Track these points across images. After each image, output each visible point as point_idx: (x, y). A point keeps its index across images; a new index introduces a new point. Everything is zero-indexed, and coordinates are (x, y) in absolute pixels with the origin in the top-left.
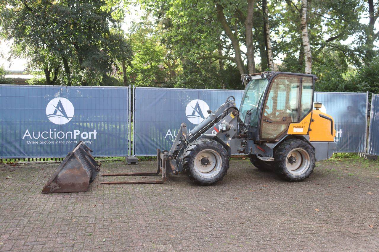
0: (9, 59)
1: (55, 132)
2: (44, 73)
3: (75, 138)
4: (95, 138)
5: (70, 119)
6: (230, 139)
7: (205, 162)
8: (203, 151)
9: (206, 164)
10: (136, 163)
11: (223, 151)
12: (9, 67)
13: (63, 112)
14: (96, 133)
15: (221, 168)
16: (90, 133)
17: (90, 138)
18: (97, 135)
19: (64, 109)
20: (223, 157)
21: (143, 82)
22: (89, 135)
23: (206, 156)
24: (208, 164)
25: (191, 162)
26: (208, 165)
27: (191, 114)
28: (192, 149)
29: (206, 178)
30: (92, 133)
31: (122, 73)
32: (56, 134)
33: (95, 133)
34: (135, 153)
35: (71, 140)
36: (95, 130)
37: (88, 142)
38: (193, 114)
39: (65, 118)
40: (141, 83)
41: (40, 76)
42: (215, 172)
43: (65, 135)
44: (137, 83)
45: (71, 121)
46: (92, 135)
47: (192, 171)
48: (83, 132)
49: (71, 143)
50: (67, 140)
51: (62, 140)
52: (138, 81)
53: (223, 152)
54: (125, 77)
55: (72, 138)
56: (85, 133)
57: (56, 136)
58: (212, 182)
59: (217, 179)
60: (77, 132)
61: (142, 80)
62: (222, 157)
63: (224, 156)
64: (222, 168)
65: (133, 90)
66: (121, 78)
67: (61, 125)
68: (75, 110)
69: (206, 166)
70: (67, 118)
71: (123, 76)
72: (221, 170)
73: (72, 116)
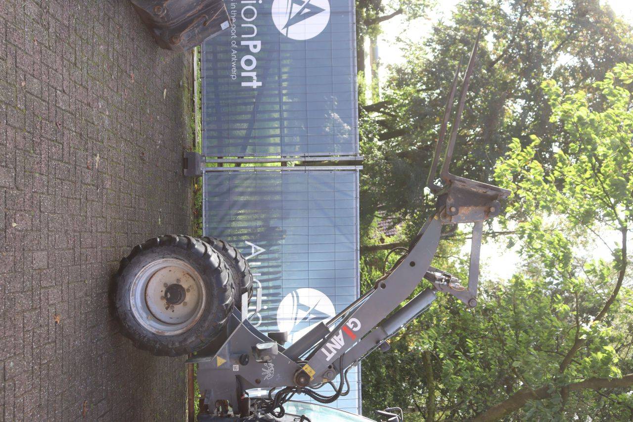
0: (398, 40)
1: (255, 2)
2: (376, 102)
3: (243, 43)
4: (244, 84)
5: (284, 32)
6: (236, 368)
7: (174, 294)
8: (202, 284)
9: (169, 296)
10: (185, 170)
11: (197, 337)
12: (384, 40)
13: (300, 17)
14: (255, 87)
15: (153, 330)
16: (254, 74)
17: (243, 74)
18: (251, 89)
19: (305, 19)
20: (181, 339)
21: (367, 281)
22: (249, 71)
23: (190, 298)
24: (167, 299)
25: (174, 252)
26: (165, 301)
27: (302, 302)
28: (209, 256)
29: (129, 290)
30: (255, 78)
31: (383, 242)
32: (253, 5)
33: (255, 84)
34: (210, 174)
35: (239, 34)
36: (260, 84)
37: (234, 71)
38: (301, 306)
39: (285, 21)
40: (366, 276)
41: (370, 96)
42: (144, 315)
43: (248, 23)
44: (366, 269)
45: (279, 33)
46: (250, 79)
47: (153, 252)
48: (257, 60)
49: (233, 34)
50: (238, 26)
51: (239, 18)
52: (370, 272)
53: (193, 338)
54: (375, 248)
55: (243, 36)
56: (255, 63)
57: (247, 4)
58: (118, 306)
59: (125, 319)
60: (256, 46)
61: (371, 280)
62: (182, 334)
63: (185, 340)
64: (153, 334)
65: (353, 167)
66: (372, 241)
67: (271, 13)
68: (305, 41)
69: (162, 298)
70: (287, 26)
71: (377, 244)
72: (147, 330)
73: (290, 36)
